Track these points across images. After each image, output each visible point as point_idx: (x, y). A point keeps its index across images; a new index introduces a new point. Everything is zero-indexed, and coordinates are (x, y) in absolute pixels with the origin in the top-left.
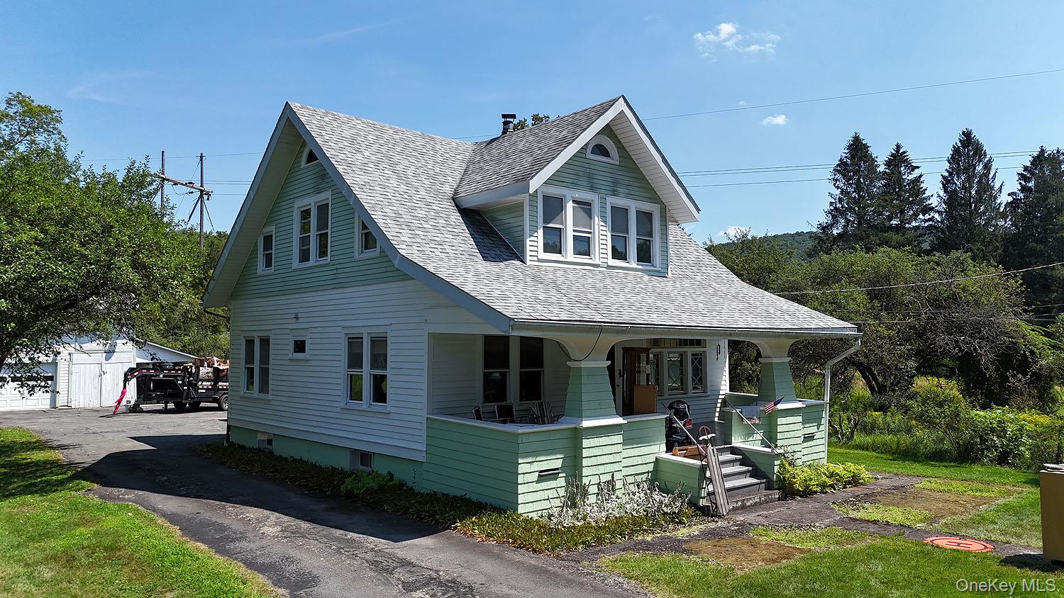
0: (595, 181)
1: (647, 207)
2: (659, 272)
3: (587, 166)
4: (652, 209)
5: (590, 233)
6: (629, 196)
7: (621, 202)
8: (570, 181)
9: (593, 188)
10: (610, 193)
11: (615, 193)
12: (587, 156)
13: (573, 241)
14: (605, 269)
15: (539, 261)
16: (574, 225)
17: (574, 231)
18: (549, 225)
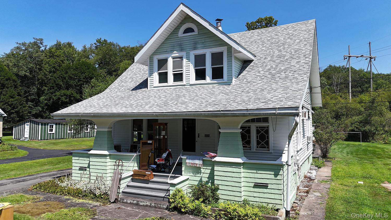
0: (183, 46)
1: (217, 50)
2: (226, 82)
3: (179, 40)
4: (222, 50)
5: (182, 71)
6: (204, 47)
7: (199, 52)
8: (169, 50)
9: (182, 50)
10: (193, 49)
11: (195, 48)
12: (179, 36)
13: (173, 76)
14: (189, 86)
15: (154, 87)
16: (173, 69)
17: (174, 71)
18: (159, 72)
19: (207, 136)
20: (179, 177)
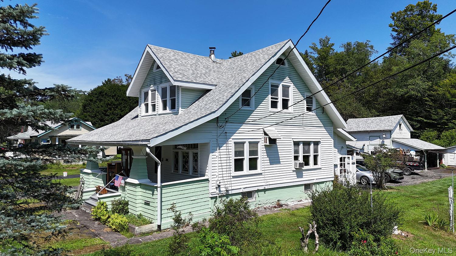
0: (155, 81)
2: (177, 113)
3: (154, 75)
5: (155, 102)
7: (164, 85)
8: (149, 84)
9: (155, 84)
10: (160, 83)
12: (154, 72)
13: (152, 107)
14: (158, 116)
15: (142, 117)
16: (151, 101)
17: (152, 103)
18: (145, 103)
19: (167, 160)
20: (115, 193)
